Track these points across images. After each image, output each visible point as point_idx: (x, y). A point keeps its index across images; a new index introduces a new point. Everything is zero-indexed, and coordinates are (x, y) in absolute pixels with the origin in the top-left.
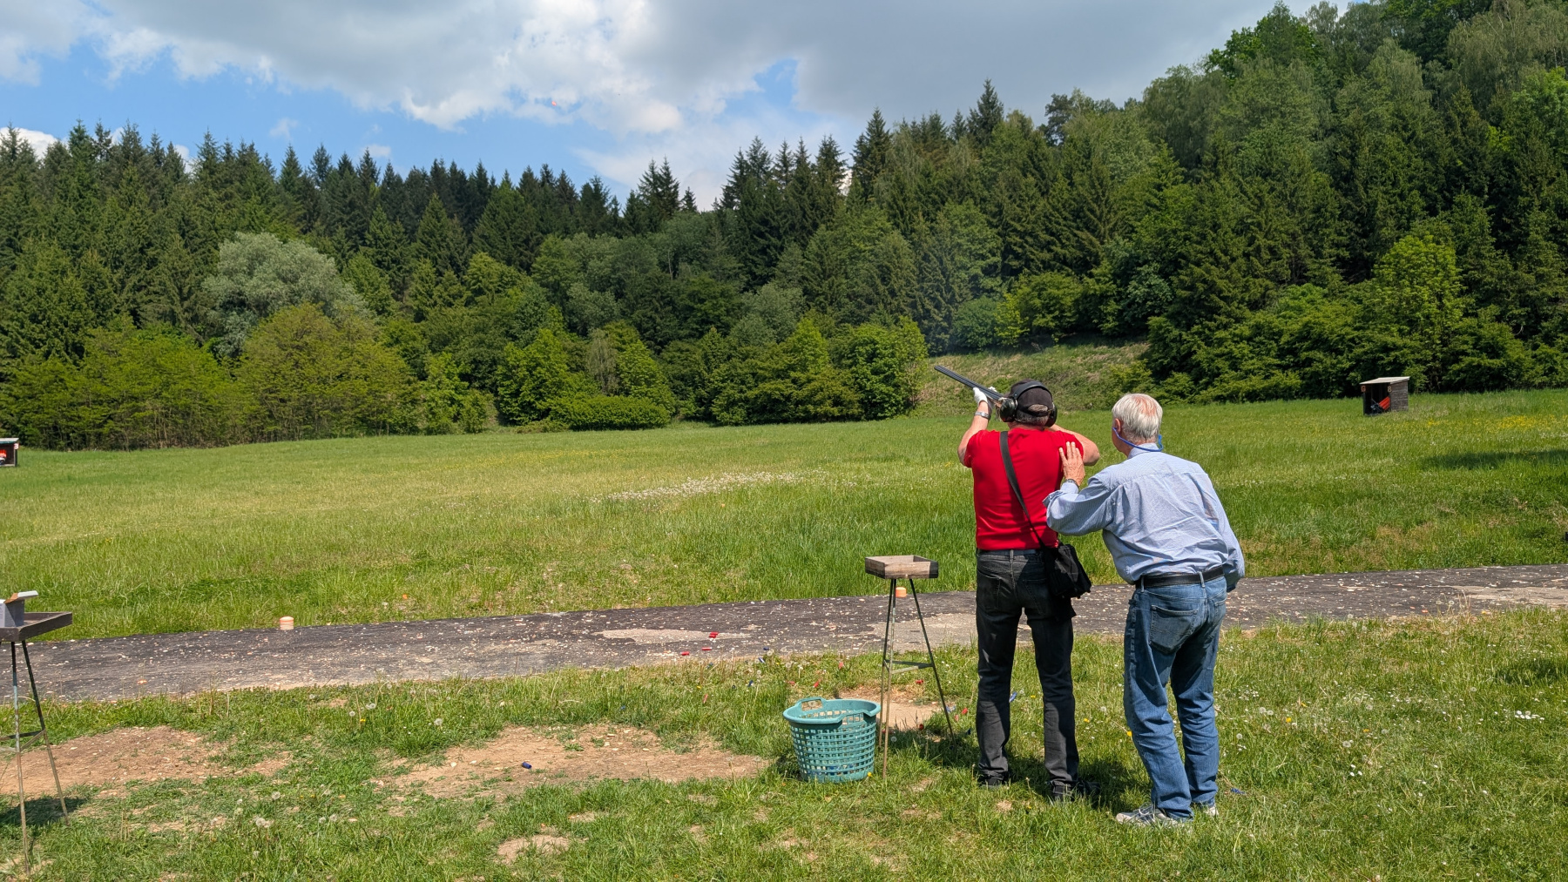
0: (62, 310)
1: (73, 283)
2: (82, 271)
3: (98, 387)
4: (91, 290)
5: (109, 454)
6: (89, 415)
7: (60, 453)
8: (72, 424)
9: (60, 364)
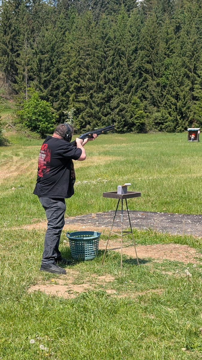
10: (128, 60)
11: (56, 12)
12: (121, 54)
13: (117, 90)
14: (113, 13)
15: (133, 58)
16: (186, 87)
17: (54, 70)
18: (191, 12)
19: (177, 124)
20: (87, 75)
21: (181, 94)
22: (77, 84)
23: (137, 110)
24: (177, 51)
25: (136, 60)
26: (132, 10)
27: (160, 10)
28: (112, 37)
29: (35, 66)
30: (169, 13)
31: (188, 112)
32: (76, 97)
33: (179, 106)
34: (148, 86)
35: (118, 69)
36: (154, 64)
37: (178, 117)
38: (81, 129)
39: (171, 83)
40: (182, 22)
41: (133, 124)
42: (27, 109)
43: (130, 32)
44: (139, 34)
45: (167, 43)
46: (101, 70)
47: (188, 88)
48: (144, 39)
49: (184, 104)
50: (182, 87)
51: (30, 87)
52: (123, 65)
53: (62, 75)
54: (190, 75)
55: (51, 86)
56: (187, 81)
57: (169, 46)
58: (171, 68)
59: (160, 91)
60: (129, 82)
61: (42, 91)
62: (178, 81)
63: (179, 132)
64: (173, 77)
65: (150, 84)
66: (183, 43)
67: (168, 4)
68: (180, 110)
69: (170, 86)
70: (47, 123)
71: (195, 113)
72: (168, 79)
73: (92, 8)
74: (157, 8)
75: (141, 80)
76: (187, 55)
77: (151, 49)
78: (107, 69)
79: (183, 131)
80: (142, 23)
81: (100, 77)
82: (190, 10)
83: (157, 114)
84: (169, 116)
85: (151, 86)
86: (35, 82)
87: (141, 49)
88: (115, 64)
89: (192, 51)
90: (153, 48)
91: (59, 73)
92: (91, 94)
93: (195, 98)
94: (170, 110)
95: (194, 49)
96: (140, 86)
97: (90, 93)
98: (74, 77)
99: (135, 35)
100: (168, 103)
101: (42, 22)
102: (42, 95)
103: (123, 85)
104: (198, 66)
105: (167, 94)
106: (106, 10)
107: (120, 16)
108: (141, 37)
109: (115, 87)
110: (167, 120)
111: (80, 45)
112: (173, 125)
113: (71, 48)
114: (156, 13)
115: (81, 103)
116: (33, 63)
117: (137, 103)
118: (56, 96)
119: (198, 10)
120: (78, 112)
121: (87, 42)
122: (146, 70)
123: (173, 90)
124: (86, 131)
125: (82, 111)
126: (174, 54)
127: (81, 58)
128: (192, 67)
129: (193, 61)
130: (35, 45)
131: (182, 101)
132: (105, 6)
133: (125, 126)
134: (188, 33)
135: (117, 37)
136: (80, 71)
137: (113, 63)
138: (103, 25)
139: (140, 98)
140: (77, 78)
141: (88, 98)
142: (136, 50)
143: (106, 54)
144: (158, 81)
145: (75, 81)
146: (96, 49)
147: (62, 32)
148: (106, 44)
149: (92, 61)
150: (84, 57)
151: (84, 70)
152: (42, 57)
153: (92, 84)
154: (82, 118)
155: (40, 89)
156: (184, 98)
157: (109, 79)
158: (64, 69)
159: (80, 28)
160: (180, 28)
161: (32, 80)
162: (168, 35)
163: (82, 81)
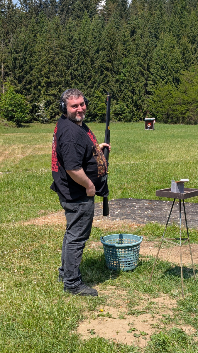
0: (172, 63)
1: (177, 51)
2: (181, 46)
3: (184, 97)
4: (184, 54)
5: (187, 126)
6: (181, 109)
7: (169, 125)
8: (174, 113)
9: (171, 87)
10: (91, 59)
11: (27, 17)
12: (85, 54)
13: (82, 85)
14: (77, 19)
15: (96, 57)
16: (140, 83)
17: (27, 67)
18: (144, 18)
19: (133, 115)
20: (56, 72)
21: (137, 89)
22: (47, 79)
23: (99, 102)
24: (133, 52)
25: (98, 59)
26: (94, 16)
27: (118, 17)
28: (78, 39)
29: (10, 63)
30: (125, 19)
31: (142, 105)
32: (47, 91)
33: (135, 99)
34: (108, 82)
35: (82, 67)
36: (114, 63)
37: (134, 109)
38: (51, 119)
39: (129, 79)
40: (137, 27)
41: (96, 115)
42: (4, 101)
43: (93, 35)
44: (100, 37)
45: (124, 45)
46: (68, 67)
47: (143, 84)
48: (105, 41)
49: (139, 98)
50: (138, 83)
51: (6, 82)
52: (87, 63)
53: (34, 72)
54: (144, 73)
55: (24, 81)
56: (142, 78)
57: (126, 47)
58: (128, 66)
59: (118, 86)
60: (92, 78)
61: (16, 85)
62: (134, 78)
63: (135, 122)
64: (130, 75)
65: (110, 80)
66: (138, 45)
67: (125, 11)
68: (136, 102)
69: (127, 82)
70: (21, 114)
71: (148, 106)
72: (125, 76)
73: (59, 14)
74: (115, 15)
75: (102, 77)
76: (142, 55)
77: (110, 50)
78: (73, 67)
79: (138, 121)
80: (102, 27)
81: (67, 73)
82: (143, 17)
83: (116, 106)
84: (127, 108)
85: (112, 82)
86: (11, 78)
87: (102, 50)
88: (80, 62)
89: (146, 52)
90: (112, 49)
91: (32, 70)
92: (60, 89)
93: (148, 93)
94: (127, 102)
95: (147, 50)
96: (102, 82)
97: (59, 87)
98: (45, 73)
99: (97, 37)
100: (125, 96)
101: (15, 26)
102: (17, 89)
103: (87, 81)
104: (151, 65)
105: (124, 88)
106: (72, 16)
107: (84, 21)
108: (102, 39)
109: (80, 83)
110: (125, 111)
111: (49, 46)
112: (130, 115)
113: (42, 48)
114: (114, 19)
115: (51, 96)
116: (9, 61)
117: (99, 97)
118: (28, 90)
119: (150, 17)
120: (48, 104)
121: (56, 43)
122: (107, 68)
123: (130, 85)
124: (55, 120)
125: (51, 103)
126: (131, 55)
127: (50, 57)
128: (146, 66)
129: (147, 60)
130: (10, 45)
131: (137, 95)
132: (70, 13)
133: (89, 116)
134: (142, 37)
135: (82, 39)
136: (50, 68)
137: (78, 61)
138: (70, 28)
139: (101, 92)
140: (47, 74)
141: (57, 92)
142: (97, 51)
143: (72, 53)
144: (117, 77)
145: (46, 77)
146: (64, 49)
147: (33, 35)
148: (72, 45)
149: (60, 60)
150: (53, 56)
151: (53, 68)
152: (16, 55)
153: (61, 79)
154: (52, 109)
155: (15, 84)
156: (139, 93)
157: (75, 76)
158: (36, 67)
159: (50, 31)
160: (135, 32)
161: (8, 76)
162: (125, 37)
163: (51, 77)
